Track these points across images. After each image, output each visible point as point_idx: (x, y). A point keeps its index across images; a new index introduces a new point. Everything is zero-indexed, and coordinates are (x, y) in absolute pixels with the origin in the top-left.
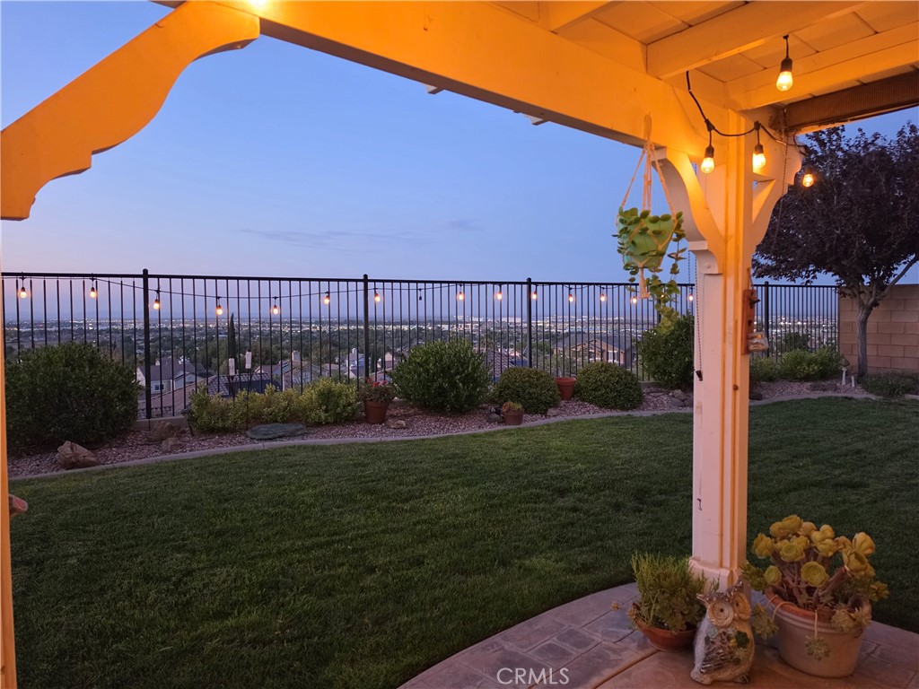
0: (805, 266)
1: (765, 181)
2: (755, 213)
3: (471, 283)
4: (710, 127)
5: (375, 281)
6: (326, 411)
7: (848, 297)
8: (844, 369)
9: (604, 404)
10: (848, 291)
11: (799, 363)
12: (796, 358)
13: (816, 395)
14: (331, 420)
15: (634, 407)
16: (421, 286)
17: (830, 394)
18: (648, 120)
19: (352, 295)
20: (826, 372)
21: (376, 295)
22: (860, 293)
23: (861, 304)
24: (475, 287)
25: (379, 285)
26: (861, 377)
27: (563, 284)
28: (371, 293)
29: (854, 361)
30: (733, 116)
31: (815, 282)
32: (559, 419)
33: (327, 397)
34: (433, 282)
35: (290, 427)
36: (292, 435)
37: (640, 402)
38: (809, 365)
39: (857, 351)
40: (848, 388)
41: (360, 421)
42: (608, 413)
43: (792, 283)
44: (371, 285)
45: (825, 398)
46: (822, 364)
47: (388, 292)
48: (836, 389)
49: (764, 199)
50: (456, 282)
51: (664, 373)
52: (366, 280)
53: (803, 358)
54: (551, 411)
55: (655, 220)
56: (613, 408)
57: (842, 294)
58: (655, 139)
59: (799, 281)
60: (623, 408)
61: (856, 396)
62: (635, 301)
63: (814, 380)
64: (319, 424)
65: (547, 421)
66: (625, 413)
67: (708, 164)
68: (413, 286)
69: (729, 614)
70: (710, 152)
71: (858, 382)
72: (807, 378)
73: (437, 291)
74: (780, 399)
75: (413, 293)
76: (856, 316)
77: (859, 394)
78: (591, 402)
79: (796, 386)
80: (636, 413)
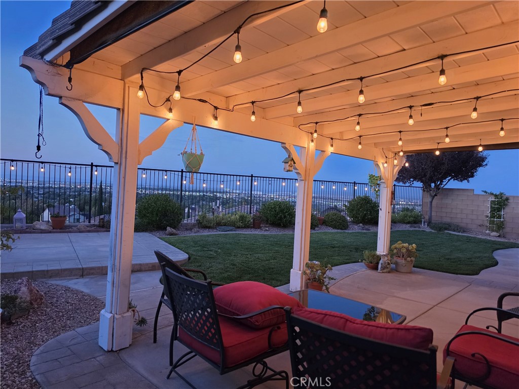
0: (409, 179)
1: (397, 166)
2: (394, 173)
3: (288, 179)
4: (386, 157)
5: (255, 177)
6: (242, 223)
7: (426, 192)
8: (423, 220)
9: (335, 227)
10: (426, 190)
11: (406, 217)
12: (405, 215)
13: (412, 229)
14: (243, 226)
15: (345, 229)
16: (270, 179)
17: (417, 229)
18: (375, 157)
19: (247, 181)
20: (416, 221)
21: (255, 182)
22: (430, 190)
23: (431, 195)
24: (289, 180)
25: (256, 178)
26: (429, 223)
27: (320, 181)
28: (253, 181)
29: (427, 217)
30: (391, 153)
31: (413, 185)
32: (319, 231)
33: (242, 218)
34: (274, 178)
35: (231, 228)
36: (231, 230)
37: (347, 227)
38: (409, 217)
39: (429, 213)
40: (424, 227)
41: (251, 228)
42: (336, 231)
43: (404, 185)
44: (253, 178)
45: (415, 230)
46: (414, 218)
47: (259, 181)
48: (419, 227)
49: (397, 169)
50: (282, 179)
51: (356, 217)
52: (252, 176)
53: (407, 215)
54: (316, 228)
55: (376, 177)
56: (338, 229)
57: (424, 191)
58: (376, 160)
59: (407, 184)
60: (341, 229)
61: (427, 230)
62: (345, 189)
63: (412, 224)
64: (239, 227)
65: (315, 232)
66: (342, 231)
67: (386, 165)
68: (268, 179)
69: (386, 258)
70: (386, 162)
71: (428, 225)
72: (409, 223)
73: (276, 181)
74: (398, 230)
75: (267, 181)
76: (429, 199)
77: (428, 230)
78: (330, 226)
79: (404, 226)
80: (346, 231)
